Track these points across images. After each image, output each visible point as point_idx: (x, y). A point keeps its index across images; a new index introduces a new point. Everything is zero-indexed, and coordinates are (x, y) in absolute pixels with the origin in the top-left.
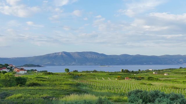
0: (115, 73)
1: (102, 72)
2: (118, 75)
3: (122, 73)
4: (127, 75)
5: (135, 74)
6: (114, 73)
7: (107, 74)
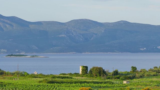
0: (63, 78)
1: (23, 75)
2: (75, 83)
3: (84, 79)
4: (101, 83)
5: (125, 82)
6: (58, 77)
7: (40, 82)
